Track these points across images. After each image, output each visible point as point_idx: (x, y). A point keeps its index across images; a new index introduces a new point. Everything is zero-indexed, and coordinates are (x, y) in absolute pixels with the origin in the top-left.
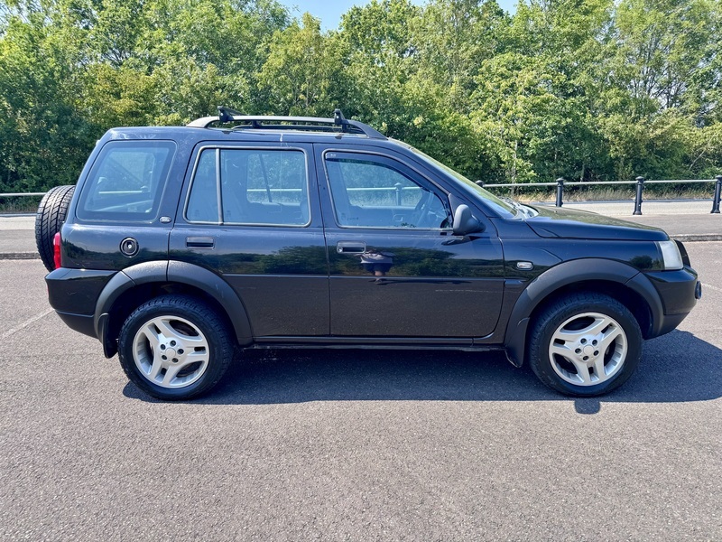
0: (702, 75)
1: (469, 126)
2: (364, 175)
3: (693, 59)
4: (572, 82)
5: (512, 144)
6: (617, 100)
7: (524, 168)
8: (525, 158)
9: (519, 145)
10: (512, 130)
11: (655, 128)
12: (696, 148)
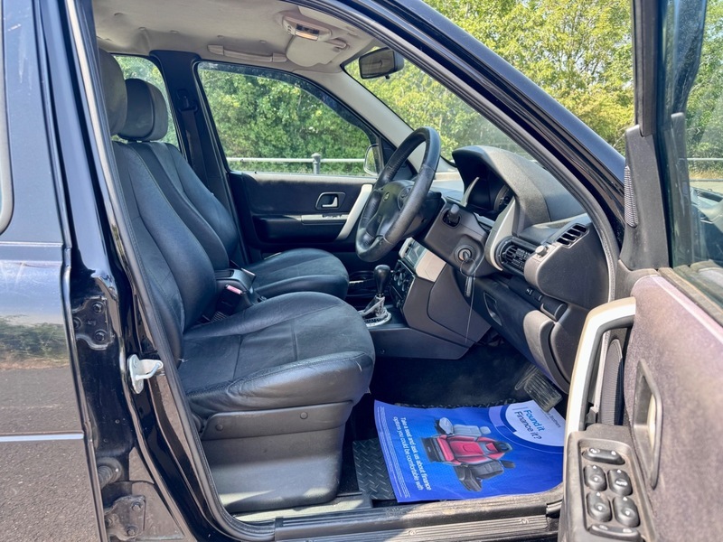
0: (627, 52)
1: (390, 97)
2: (274, 146)
3: (616, 34)
4: (501, 50)
5: (436, 120)
6: (549, 73)
7: (449, 146)
8: (450, 136)
9: (443, 121)
10: (438, 104)
11: (584, 105)
12: (620, 127)
